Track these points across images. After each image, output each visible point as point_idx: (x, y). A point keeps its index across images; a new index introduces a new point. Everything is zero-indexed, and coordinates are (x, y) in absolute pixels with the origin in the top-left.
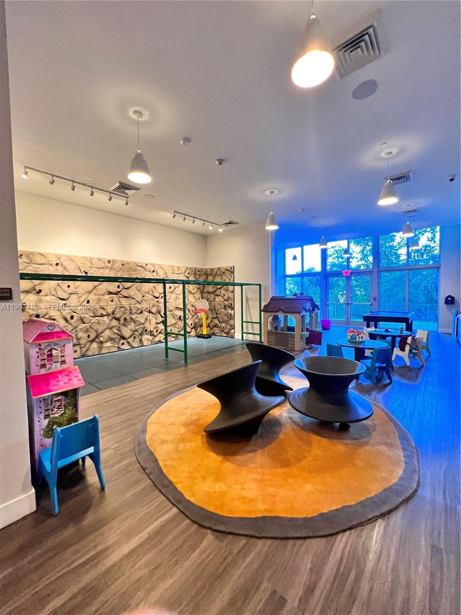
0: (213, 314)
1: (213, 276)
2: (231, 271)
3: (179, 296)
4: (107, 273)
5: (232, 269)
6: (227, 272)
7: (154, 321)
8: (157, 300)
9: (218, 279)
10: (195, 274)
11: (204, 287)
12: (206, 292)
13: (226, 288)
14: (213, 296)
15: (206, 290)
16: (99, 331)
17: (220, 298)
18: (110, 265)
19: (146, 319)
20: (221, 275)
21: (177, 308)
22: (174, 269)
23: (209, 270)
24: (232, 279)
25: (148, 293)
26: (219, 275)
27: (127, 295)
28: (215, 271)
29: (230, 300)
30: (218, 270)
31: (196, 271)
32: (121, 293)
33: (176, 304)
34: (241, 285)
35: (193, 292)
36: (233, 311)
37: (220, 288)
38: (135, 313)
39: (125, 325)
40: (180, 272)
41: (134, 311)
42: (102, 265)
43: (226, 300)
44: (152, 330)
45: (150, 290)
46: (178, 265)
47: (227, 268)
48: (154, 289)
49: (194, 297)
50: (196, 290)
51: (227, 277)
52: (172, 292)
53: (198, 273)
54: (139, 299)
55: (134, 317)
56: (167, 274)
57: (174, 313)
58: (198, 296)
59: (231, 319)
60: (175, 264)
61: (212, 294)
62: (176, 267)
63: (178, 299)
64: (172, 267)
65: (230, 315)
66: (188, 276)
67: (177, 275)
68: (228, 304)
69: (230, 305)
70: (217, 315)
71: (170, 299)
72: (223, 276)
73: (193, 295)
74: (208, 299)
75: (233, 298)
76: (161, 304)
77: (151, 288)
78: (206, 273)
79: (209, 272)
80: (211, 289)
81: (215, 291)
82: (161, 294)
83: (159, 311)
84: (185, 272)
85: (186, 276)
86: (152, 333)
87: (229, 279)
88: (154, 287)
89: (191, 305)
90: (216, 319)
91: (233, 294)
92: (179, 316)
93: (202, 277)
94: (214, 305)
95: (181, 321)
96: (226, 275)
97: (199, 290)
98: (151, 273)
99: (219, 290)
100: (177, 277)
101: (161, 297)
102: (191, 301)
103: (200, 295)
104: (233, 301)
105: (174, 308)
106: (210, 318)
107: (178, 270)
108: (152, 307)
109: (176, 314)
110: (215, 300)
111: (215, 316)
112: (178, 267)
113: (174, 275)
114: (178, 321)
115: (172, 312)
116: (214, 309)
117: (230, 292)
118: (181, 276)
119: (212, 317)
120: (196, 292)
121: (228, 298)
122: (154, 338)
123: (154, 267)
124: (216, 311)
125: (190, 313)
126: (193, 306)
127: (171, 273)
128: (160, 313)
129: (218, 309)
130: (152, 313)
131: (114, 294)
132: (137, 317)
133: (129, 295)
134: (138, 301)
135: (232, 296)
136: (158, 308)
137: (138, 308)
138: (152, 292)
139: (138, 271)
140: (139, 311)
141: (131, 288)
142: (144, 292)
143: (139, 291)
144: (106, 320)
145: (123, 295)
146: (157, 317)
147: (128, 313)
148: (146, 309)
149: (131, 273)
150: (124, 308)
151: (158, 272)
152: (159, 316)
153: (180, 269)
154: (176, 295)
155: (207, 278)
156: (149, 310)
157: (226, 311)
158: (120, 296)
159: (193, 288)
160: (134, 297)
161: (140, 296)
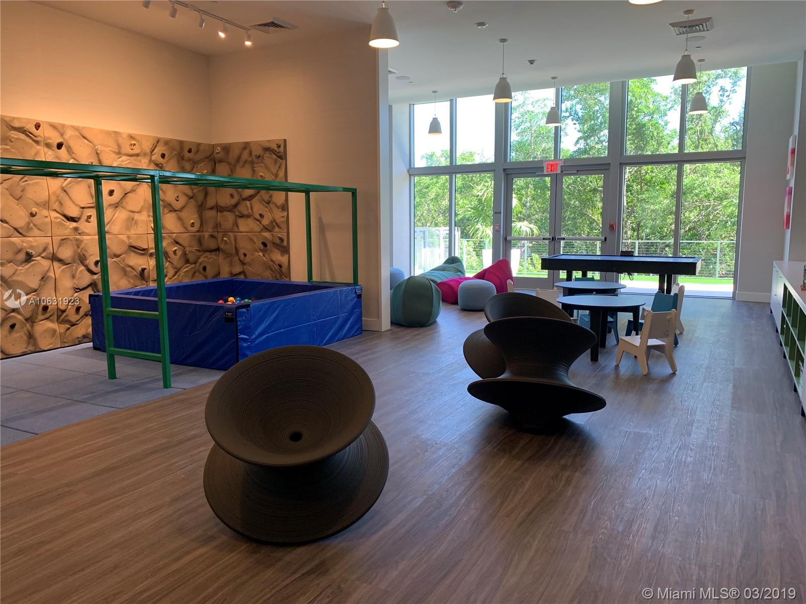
0: (231, 264)
1: (229, 164)
3: (136, 216)
5: (282, 149)
6: (267, 155)
7: (67, 283)
8: (74, 224)
9: (244, 174)
10: (181, 158)
11: (206, 195)
12: (211, 208)
13: (266, 198)
14: (230, 217)
15: (211, 202)
17: (250, 221)
19: (44, 279)
20: (252, 163)
21: (133, 248)
22: (121, 141)
23: (219, 148)
24: (282, 174)
25: (46, 205)
26: (246, 162)
28: (235, 153)
29: (277, 229)
30: (245, 148)
31: (182, 148)
33: (129, 237)
34: (307, 190)
35: (178, 205)
36: (286, 256)
37: (250, 198)
40: (137, 150)
41: (5, 255)
43: (266, 229)
44: (62, 308)
45: (53, 198)
46: (132, 132)
47: (267, 145)
48: (63, 194)
49: (180, 219)
50: (183, 200)
51: (267, 168)
52: (116, 206)
53: (187, 155)
54: (21, 224)
56: (98, 152)
57: (124, 261)
58: (191, 217)
59: (281, 276)
60: (126, 129)
61: (228, 213)
62: (125, 136)
63: (136, 223)
64: (113, 136)
65: (277, 268)
66: (160, 163)
67: (129, 159)
68: (271, 239)
69: (278, 241)
70: (245, 267)
71: (113, 223)
72: (256, 167)
73: (177, 214)
74: (217, 226)
75: (285, 222)
76: (85, 237)
77: (54, 193)
78: (210, 156)
79: (218, 153)
80: (224, 198)
81: (236, 206)
82: (85, 209)
83: (82, 254)
84: (153, 151)
85: (153, 162)
86: (65, 314)
87: (273, 174)
88: (65, 191)
89: (172, 241)
90: (242, 277)
91: (285, 214)
92: (140, 268)
93: (199, 166)
94: (235, 240)
95: (144, 282)
96: (264, 164)
97: (192, 200)
98: (53, 150)
99: (248, 202)
100: (130, 163)
101: (86, 217)
102: (170, 230)
103: (196, 216)
104: (285, 230)
105: (125, 248)
106: (225, 275)
107: (131, 145)
108: (59, 246)
109: (131, 264)
110: (236, 228)
111: (237, 269)
112: (131, 137)
113: (120, 157)
114: (138, 282)
115: (118, 259)
116: (234, 252)
117: (278, 207)
118: (140, 161)
119: (231, 274)
120: (184, 207)
121: (272, 222)
122: (69, 328)
123: (62, 135)
124: (242, 257)
125: (169, 262)
126: (177, 243)
127: (110, 152)
128: (83, 260)
129: (246, 253)
130: (60, 261)
132: (18, 272)
134: (16, 229)
135: (282, 219)
136: (78, 247)
137: (19, 247)
138: (57, 203)
139: (11, 142)
140: (22, 256)
142: (35, 202)
143: (18, 200)
146: (76, 272)
148: (41, 250)
151: (72, 148)
152: (82, 270)
153: (138, 141)
154: (128, 213)
155: (213, 171)
156: (50, 253)
157: (266, 256)
159: (176, 195)
160: (4, 216)
161: (23, 213)
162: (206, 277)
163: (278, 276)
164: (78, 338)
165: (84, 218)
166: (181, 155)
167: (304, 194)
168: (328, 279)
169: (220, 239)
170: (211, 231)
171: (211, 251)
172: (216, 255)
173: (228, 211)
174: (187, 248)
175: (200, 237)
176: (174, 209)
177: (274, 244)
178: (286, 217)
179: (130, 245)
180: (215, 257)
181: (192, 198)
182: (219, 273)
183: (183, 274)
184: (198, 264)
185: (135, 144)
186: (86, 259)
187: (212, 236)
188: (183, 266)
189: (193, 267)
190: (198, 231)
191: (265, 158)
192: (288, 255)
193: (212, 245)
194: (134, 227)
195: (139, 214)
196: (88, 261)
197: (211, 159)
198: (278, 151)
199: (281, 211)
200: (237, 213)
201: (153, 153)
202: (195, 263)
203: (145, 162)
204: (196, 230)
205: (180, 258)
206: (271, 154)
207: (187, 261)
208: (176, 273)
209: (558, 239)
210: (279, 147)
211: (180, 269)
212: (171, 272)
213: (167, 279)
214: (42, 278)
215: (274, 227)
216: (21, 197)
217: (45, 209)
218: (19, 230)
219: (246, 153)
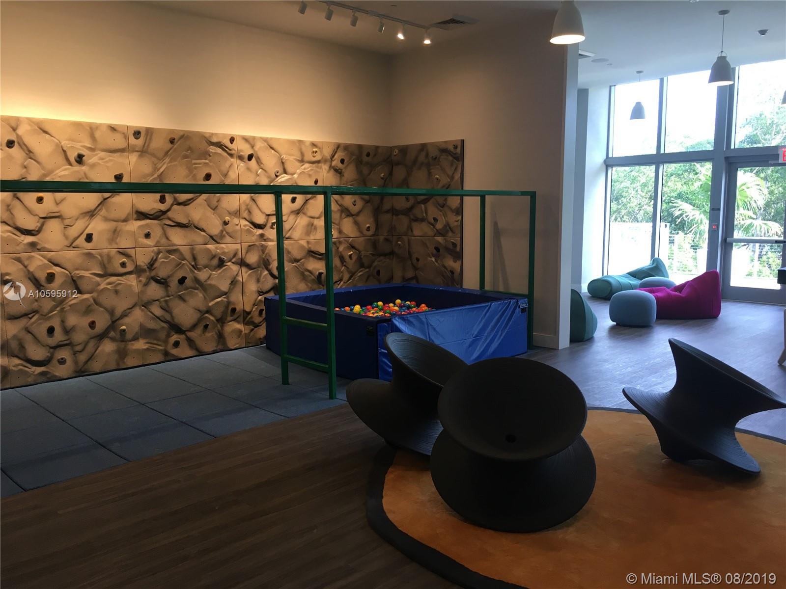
0: (404, 269)
1: (406, 166)
2: (456, 154)
3: (316, 222)
4: (132, 164)
5: (459, 150)
6: (443, 156)
7: (252, 287)
8: (260, 231)
9: (420, 177)
10: (359, 163)
11: (382, 198)
12: (387, 212)
13: (441, 202)
14: (404, 220)
15: (387, 206)
16: (118, 312)
17: (424, 225)
18: (139, 142)
19: (234, 282)
20: (428, 166)
21: (312, 253)
22: (304, 149)
23: (397, 151)
24: (457, 176)
25: (237, 214)
26: (422, 164)
27: (184, 221)
28: (412, 155)
29: (450, 234)
30: (421, 150)
31: (361, 152)
32: (170, 214)
33: (308, 242)
34: (483, 195)
35: (354, 210)
36: (459, 263)
37: (425, 202)
38: (205, 267)
39: (181, 298)
40: (318, 157)
41: (202, 260)
42: (120, 143)
43: (439, 233)
44: (248, 309)
45: (243, 207)
46: (315, 139)
47: (444, 146)
48: (252, 203)
49: (356, 223)
50: (360, 204)
51: (443, 170)
52: (298, 212)
53: (365, 159)
54: (215, 231)
55: (202, 275)
56: (284, 161)
57: (303, 266)
58: (367, 221)
59: (453, 284)
60: (308, 137)
61: (404, 216)
62: (308, 144)
63: (315, 229)
64: (297, 144)
65: (449, 274)
66: (340, 169)
67: (310, 167)
68: (444, 244)
69: (451, 247)
70: (417, 272)
71: (294, 229)
72: (433, 169)
73: (354, 219)
74: (392, 229)
75: (459, 227)
76: (270, 243)
77: (244, 202)
78: (388, 158)
79: (396, 155)
80: (401, 203)
81: (412, 208)
82: (270, 217)
83: (266, 259)
84: (333, 156)
85: (333, 168)
86: (249, 317)
87: (448, 176)
88: (253, 200)
89: (348, 245)
90: (414, 283)
91: (460, 218)
92: (317, 273)
93: (377, 169)
94: (409, 244)
95: (321, 286)
96: (441, 167)
97: (369, 204)
98: (244, 162)
99: (423, 206)
100: (312, 170)
101: (271, 224)
102: (346, 235)
103: (372, 220)
104: (459, 235)
105: (304, 253)
106: (397, 281)
107: (313, 152)
108: (247, 253)
109: (310, 268)
110: (410, 232)
111: (410, 274)
112: (314, 145)
113: (303, 165)
114: (315, 286)
115: (298, 263)
116: (407, 256)
117: (452, 211)
118: (321, 168)
119: (404, 279)
120: (361, 211)
121: (445, 226)
122: (253, 330)
123: (253, 147)
124: (415, 261)
125: (345, 266)
126: (353, 247)
127: (294, 161)
128: (267, 265)
129: (419, 258)
130: (249, 266)
131: (151, 217)
132: (211, 277)
133: (189, 221)
134: (211, 237)
135: (456, 223)
136: (263, 253)
137: (214, 253)
138: (247, 212)
139: (210, 156)
140: (215, 262)
141: (195, 202)
142: (228, 211)
143: (214, 210)
144: (133, 285)
145: (174, 220)
146: (260, 276)
147: (187, 265)
148: (232, 255)
149: (194, 161)
150: (177, 254)
151: (261, 158)
152: (265, 275)
153: (320, 148)
154: (309, 219)
155: (391, 174)
156: (239, 259)
157: (439, 262)
158: (167, 224)
159: (353, 200)
160: (203, 225)
161: (217, 221)
162: (380, 282)
163: (450, 284)
164: (260, 339)
165: (269, 225)
166: (360, 160)
167: (479, 197)
168: (501, 289)
169: (394, 243)
170: (386, 234)
171: (385, 255)
172: (390, 260)
174: (363, 252)
175: (375, 241)
176: (350, 213)
177: (447, 249)
178: (460, 221)
179: (309, 250)
181: (368, 202)
182: (392, 278)
183: (358, 278)
184: (372, 268)
185: (316, 152)
186: (270, 265)
187: (387, 240)
188: (358, 270)
189: (367, 271)
190: (373, 235)
191: (441, 160)
192: (460, 262)
193: (387, 248)
194: (313, 232)
195: (318, 219)
196: (271, 266)
197: (389, 162)
198: (454, 152)
199: (455, 215)
200: (412, 217)
201: (333, 159)
202: (369, 267)
203: (325, 169)
204: (372, 233)
205: (355, 261)
206: (447, 156)
207: (362, 265)
208: (351, 277)
210: (456, 147)
211: (355, 273)
212: (346, 276)
213: (342, 283)
214: (232, 282)
215: (447, 232)
216: (217, 207)
217: (237, 217)
218: (215, 238)
219: (423, 154)
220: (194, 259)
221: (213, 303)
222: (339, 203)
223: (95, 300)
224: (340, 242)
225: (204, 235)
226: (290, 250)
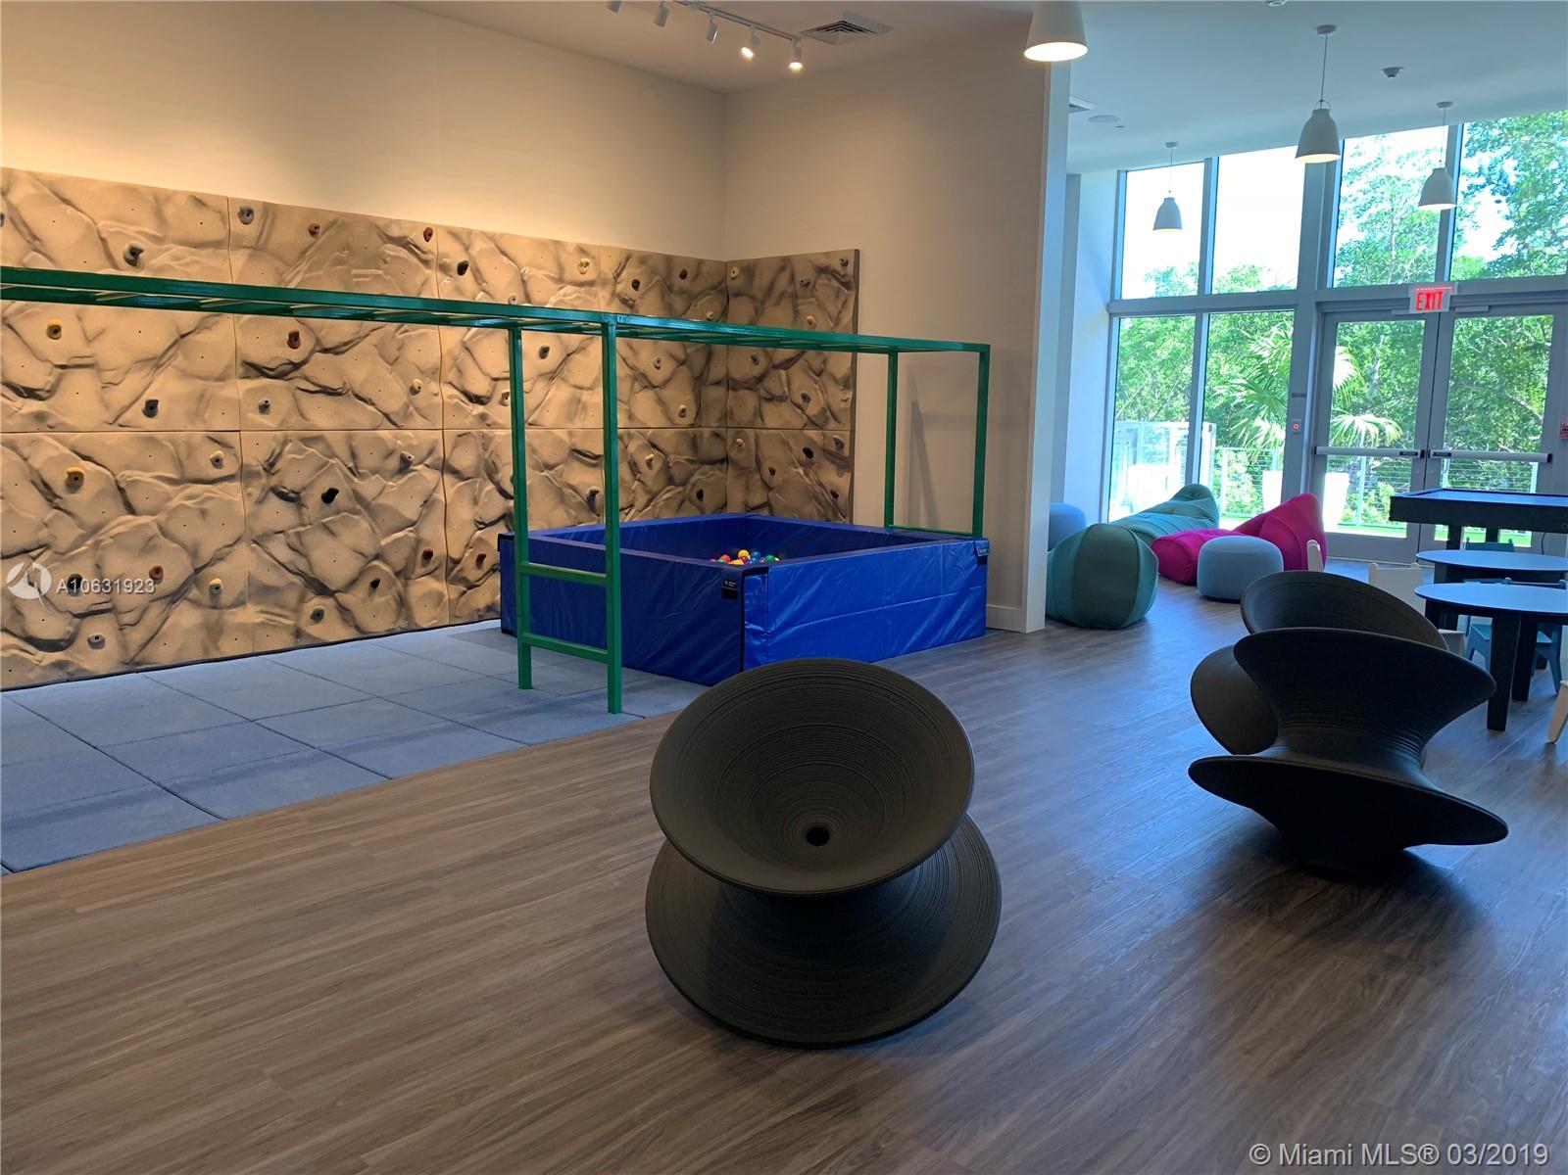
0: (747, 488)
1: (752, 298)
2: (843, 276)
3: (585, 396)
4: (234, 269)
5: (850, 269)
6: (823, 280)
7: (464, 513)
8: (480, 409)
9: (778, 320)
10: (667, 288)
11: (709, 357)
12: (717, 383)
13: (816, 364)
14: (749, 399)
15: (717, 372)
16: (206, 553)
17: (785, 409)
18: (251, 230)
19: (428, 503)
20: (794, 296)
21: (578, 454)
22: (564, 257)
23: (736, 270)
24: (847, 318)
25: (436, 373)
26: (782, 295)
27: (335, 384)
28: (762, 280)
29: (832, 424)
30: (783, 269)
31: (670, 270)
32: (306, 369)
33: (571, 434)
34: (893, 350)
35: (658, 377)
36: (847, 476)
37: (788, 364)
38: (374, 472)
39: (326, 527)
40: (590, 275)
41: (368, 461)
42: (213, 230)
43: (812, 423)
44: (455, 555)
45: (448, 361)
46: (584, 240)
47: (823, 262)
48: (464, 355)
49: (661, 402)
50: (667, 366)
51: (821, 306)
52: (552, 376)
53: (678, 282)
54: (393, 405)
55: (368, 487)
56: (525, 278)
57: (561, 476)
58: (680, 398)
59: (835, 515)
60: (571, 236)
61: (747, 392)
62: (571, 249)
63: (585, 408)
64: (552, 248)
65: (829, 498)
66: (631, 299)
67: (576, 292)
68: (820, 443)
69: (833, 448)
70: (770, 494)
71: (544, 407)
72: (803, 304)
73: (656, 393)
74: (726, 416)
75: (849, 412)
76: (499, 432)
77: (450, 352)
78: (720, 284)
79: (734, 279)
80: (741, 364)
81: (761, 379)
82: (499, 382)
83: (490, 462)
84: (619, 275)
85: (618, 296)
86: (458, 568)
87: (830, 317)
88: (467, 349)
89: (646, 441)
90: (764, 513)
91: (849, 395)
92: (588, 492)
93: (700, 303)
94: (757, 443)
95: (594, 516)
96: (817, 300)
97: (684, 367)
98: (451, 276)
99: (783, 372)
100: (578, 298)
101: (500, 396)
102: (643, 423)
103: (689, 397)
104: (848, 427)
105: (563, 453)
106: (735, 509)
107: (582, 264)
108: (454, 447)
109: (573, 482)
110: (759, 420)
111: (758, 498)
112: (582, 250)
113: (561, 288)
114: (584, 515)
115: (553, 472)
116: (754, 465)
117: (836, 382)
118: (596, 295)
119: (747, 506)
120: (669, 380)
121: (824, 410)
122: (464, 592)
123: (467, 249)
124: (767, 474)
125: (639, 480)
126: (654, 446)
127: (545, 278)
128: (493, 472)
129: (775, 468)
130: (455, 472)
131: (271, 373)
132: (386, 491)
133: (345, 383)
134: (386, 416)
135: (843, 405)
136: (486, 450)
137: (390, 446)
138: (454, 370)
139: (385, 262)
140: (394, 463)
141: (356, 347)
142: (418, 368)
143: (391, 364)
144: (235, 502)
145: (315, 381)
146: (480, 492)
147: (340, 468)
148: (425, 452)
149: (355, 271)
150: (321, 446)
151: (482, 271)
152: (489, 491)
153: (594, 258)
154: (571, 389)
155: (725, 313)
156: (440, 458)
157: (810, 475)
158: (302, 387)
159: (656, 358)
160: (368, 392)
161: (399, 388)
162: (702, 511)
163: (830, 514)
164: (479, 610)
165: (497, 397)
166: (668, 283)
167: (887, 356)
168: (923, 525)
169: (729, 441)
170: (715, 425)
171: (712, 463)
172: (722, 472)
173: (748, 389)
174: (672, 456)
175: (695, 436)
176: (650, 382)
177: (826, 452)
178: (850, 400)
179: (573, 448)
180: (721, 475)
181: (682, 363)
182: (726, 504)
183: (662, 503)
184: (689, 487)
185: (587, 264)
186: (497, 471)
187: (717, 435)
188: (663, 488)
189: (679, 492)
190: (692, 426)
191: (817, 287)
192: (850, 476)
193: (717, 452)
194: (580, 415)
195: (590, 392)
196: (501, 475)
197: (721, 291)
198: (842, 273)
199: (842, 390)
200: (763, 393)
201: (619, 280)
202: (684, 484)
203: (603, 297)
204: (689, 422)
205: (659, 472)
206: (829, 280)
207: (670, 480)
208: (650, 501)
209: (1435, 454)
210: (845, 264)
211: (657, 494)
212: (642, 499)
213: (633, 511)
214: (425, 502)
215: (827, 420)
216: (397, 359)
217: (435, 380)
218: (392, 417)
219: (784, 277)
220: (354, 456)
221: (388, 540)
222: (629, 363)
223: (161, 528)
224: (630, 436)
225: (372, 412)
226: (536, 447)
